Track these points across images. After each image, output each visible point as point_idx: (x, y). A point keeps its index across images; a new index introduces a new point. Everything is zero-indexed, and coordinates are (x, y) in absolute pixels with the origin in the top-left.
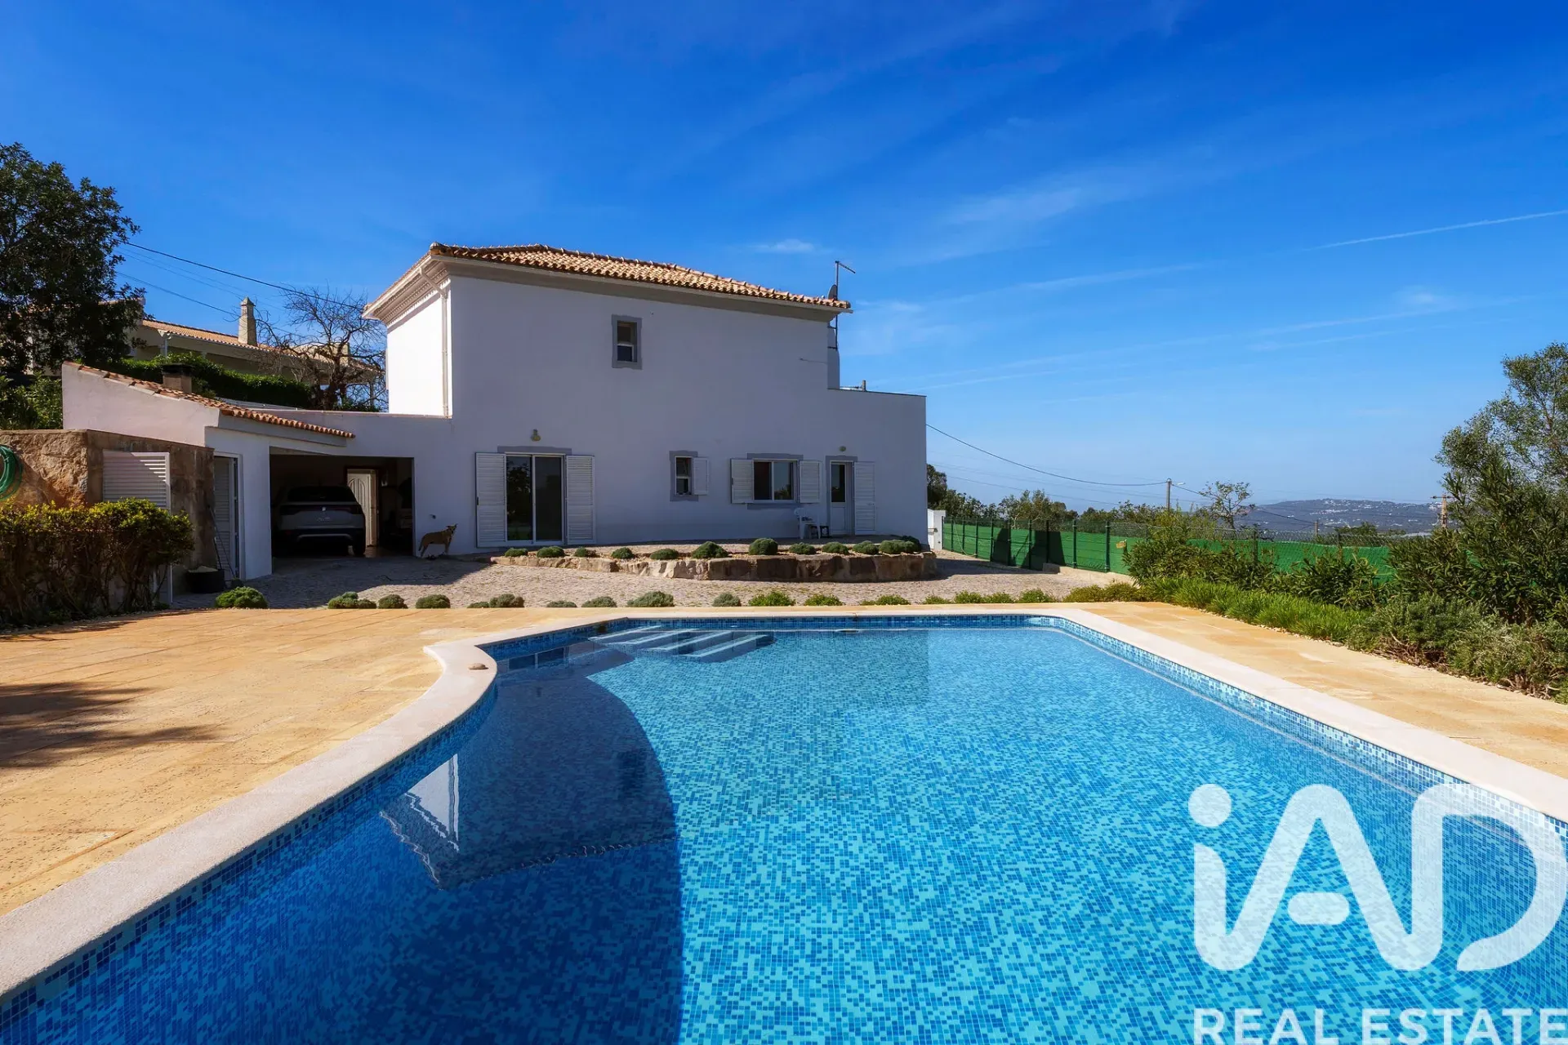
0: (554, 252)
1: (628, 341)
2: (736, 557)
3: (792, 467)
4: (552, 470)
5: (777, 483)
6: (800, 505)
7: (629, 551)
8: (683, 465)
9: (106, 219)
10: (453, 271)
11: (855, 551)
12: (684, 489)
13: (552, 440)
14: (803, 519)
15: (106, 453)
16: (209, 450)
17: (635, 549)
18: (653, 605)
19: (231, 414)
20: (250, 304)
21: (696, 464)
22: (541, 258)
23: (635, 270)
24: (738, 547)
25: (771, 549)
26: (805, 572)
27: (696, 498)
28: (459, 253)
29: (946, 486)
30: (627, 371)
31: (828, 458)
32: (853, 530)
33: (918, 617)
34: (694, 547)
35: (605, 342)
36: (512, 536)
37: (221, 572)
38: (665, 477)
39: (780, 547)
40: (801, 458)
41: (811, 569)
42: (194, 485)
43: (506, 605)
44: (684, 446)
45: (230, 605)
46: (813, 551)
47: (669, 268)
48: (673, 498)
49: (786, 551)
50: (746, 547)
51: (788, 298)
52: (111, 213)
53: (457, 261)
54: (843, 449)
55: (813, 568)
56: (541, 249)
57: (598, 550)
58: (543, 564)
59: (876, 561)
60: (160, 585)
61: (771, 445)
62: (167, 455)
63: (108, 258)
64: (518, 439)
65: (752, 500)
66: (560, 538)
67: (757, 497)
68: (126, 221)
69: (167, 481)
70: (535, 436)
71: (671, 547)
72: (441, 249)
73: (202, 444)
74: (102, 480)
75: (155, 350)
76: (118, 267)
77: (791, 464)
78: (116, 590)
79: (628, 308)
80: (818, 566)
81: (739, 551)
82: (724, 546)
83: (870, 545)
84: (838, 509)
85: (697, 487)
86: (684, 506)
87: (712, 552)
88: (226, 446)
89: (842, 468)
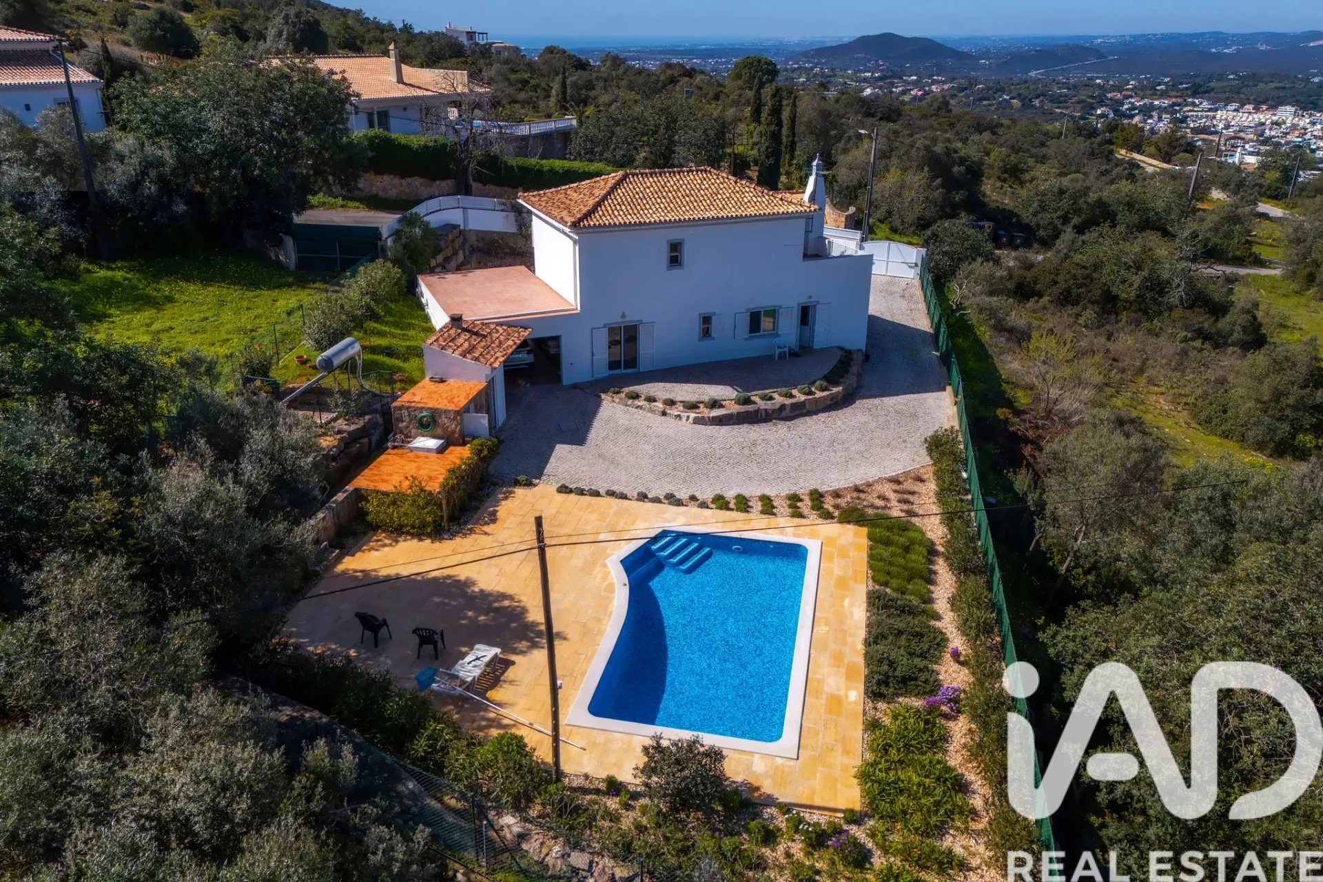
1: (676, 251)
2: (728, 409)
3: (774, 312)
4: (633, 332)
5: (765, 323)
6: (779, 335)
8: (707, 320)
10: (580, 234)
12: (706, 333)
13: (632, 317)
14: (778, 348)
15: (464, 415)
21: (714, 319)
25: (747, 400)
26: (764, 415)
27: (713, 338)
30: (676, 272)
31: (798, 304)
32: (813, 345)
35: (664, 255)
36: (611, 369)
38: (696, 327)
39: (752, 398)
40: (780, 306)
44: (706, 310)
46: (771, 398)
48: (700, 340)
49: (757, 400)
54: (810, 297)
55: (768, 413)
61: (761, 300)
64: (615, 319)
65: (748, 336)
67: (750, 333)
70: (623, 316)
74: (464, 426)
77: (774, 310)
79: (675, 235)
80: (771, 412)
83: (806, 388)
85: (714, 332)
86: (707, 343)
89: (808, 309)
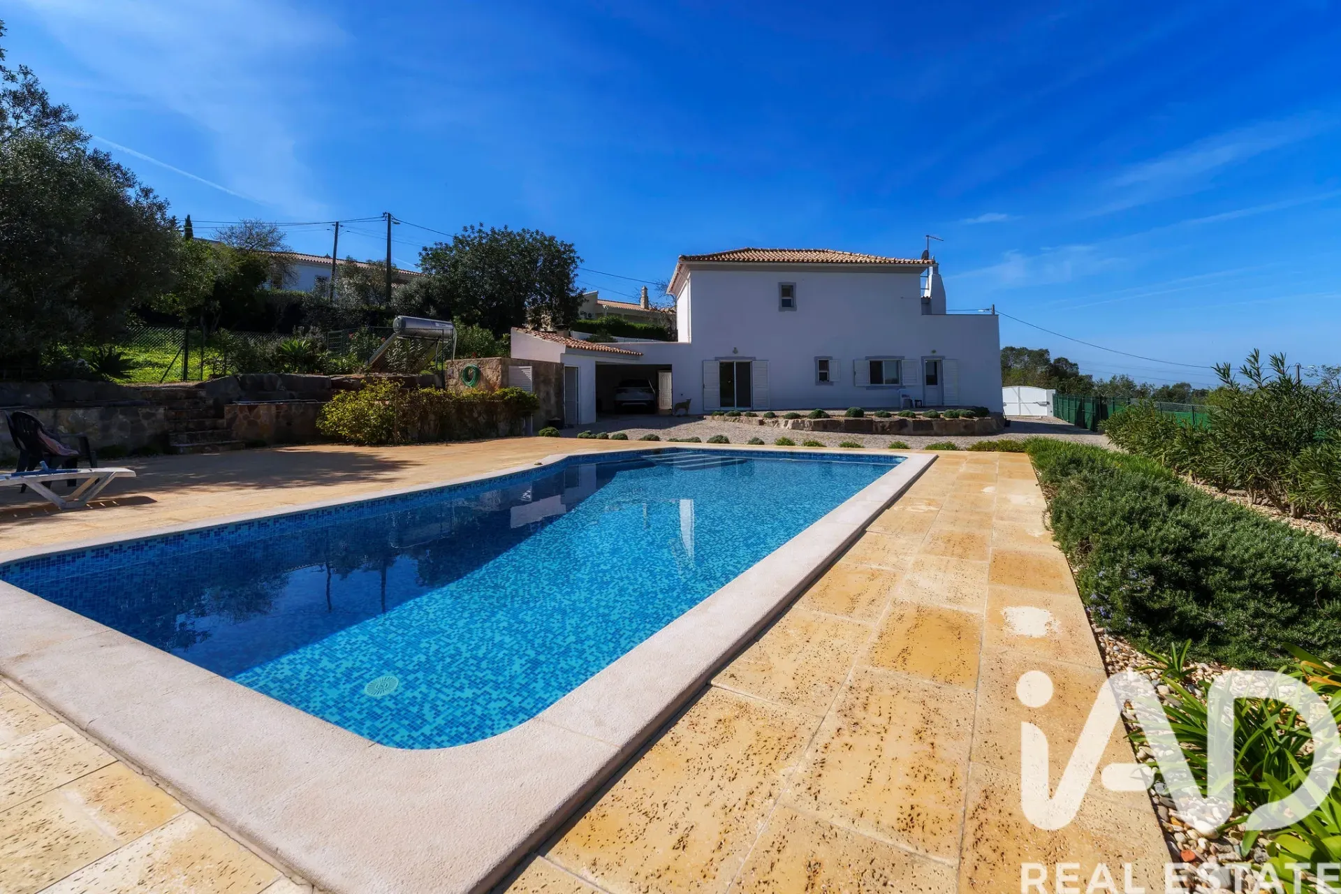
0: (755, 251)
1: (789, 296)
2: (835, 418)
3: (898, 363)
4: (745, 368)
5: (887, 374)
6: (902, 387)
7: (773, 414)
8: (823, 364)
9: (570, 258)
10: (691, 268)
11: (922, 416)
12: (823, 378)
13: (744, 353)
14: (903, 396)
15: (510, 367)
16: (562, 364)
17: (776, 413)
18: (715, 442)
19: (570, 347)
20: (646, 289)
21: (831, 365)
22: (745, 255)
23: (787, 256)
24: (836, 412)
25: (859, 413)
26: (880, 429)
27: (832, 383)
28: (693, 259)
29: (1078, 373)
30: (788, 313)
31: (923, 358)
32: (943, 403)
33: (827, 454)
34: (808, 412)
35: (776, 297)
36: (723, 405)
37: (563, 419)
38: (812, 372)
39: (865, 413)
40: (903, 358)
41: (883, 427)
42: (554, 380)
43: (649, 439)
44: (823, 354)
45: (543, 435)
46: (889, 416)
47: (823, 251)
48: (817, 384)
49: (871, 416)
50: (844, 412)
51: (895, 261)
52: (572, 255)
53: (691, 263)
54: (934, 352)
55: (885, 426)
56: (748, 250)
57: (757, 413)
58: (727, 420)
59: (933, 423)
60: (526, 425)
61: (881, 349)
62: (531, 367)
63: (572, 276)
64: (726, 353)
65: (869, 385)
66: (749, 406)
67: (871, 383)
68: (578, 258)
69: (530, 377)
70: (735, 351)
71: (795, 412)
72: (684, 258)
73: (559, 361)
74: (508, 379)
75: (601, 315)
76: (576, 279)
77: (897, 361)
78: (502, 426)
79: (788, 278)
80: (887, 425)
81: (840, 415)
82: (827, 412)
83: (932, 412)
84: (931, 389)
85: (832, 377)
86: (824, 389)
87: (819, 415)
88: (571, 362)
89: (935, 363)
